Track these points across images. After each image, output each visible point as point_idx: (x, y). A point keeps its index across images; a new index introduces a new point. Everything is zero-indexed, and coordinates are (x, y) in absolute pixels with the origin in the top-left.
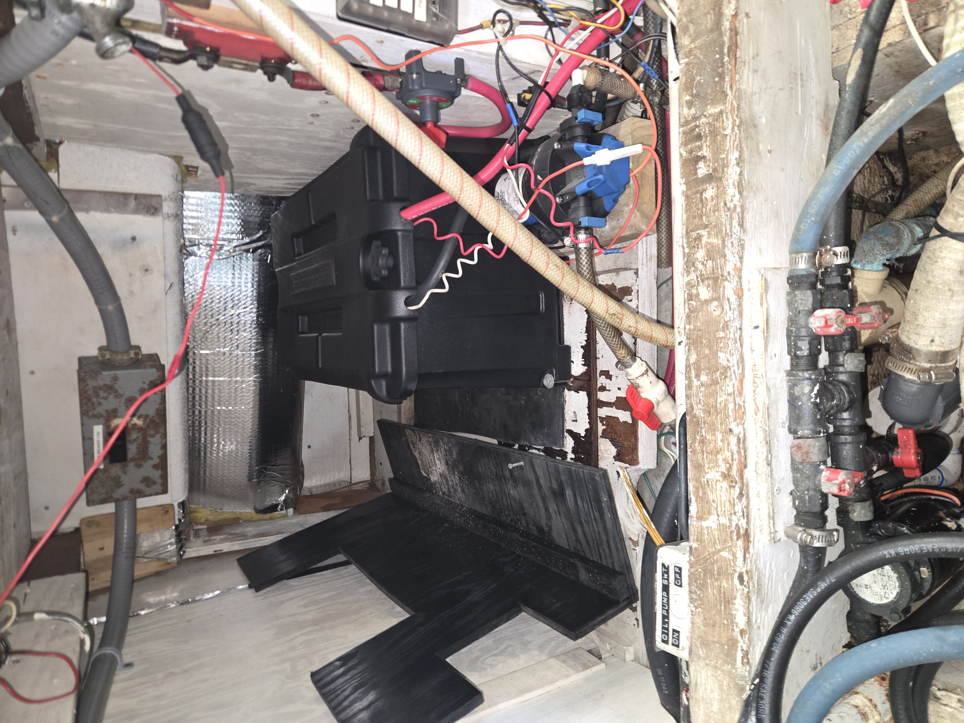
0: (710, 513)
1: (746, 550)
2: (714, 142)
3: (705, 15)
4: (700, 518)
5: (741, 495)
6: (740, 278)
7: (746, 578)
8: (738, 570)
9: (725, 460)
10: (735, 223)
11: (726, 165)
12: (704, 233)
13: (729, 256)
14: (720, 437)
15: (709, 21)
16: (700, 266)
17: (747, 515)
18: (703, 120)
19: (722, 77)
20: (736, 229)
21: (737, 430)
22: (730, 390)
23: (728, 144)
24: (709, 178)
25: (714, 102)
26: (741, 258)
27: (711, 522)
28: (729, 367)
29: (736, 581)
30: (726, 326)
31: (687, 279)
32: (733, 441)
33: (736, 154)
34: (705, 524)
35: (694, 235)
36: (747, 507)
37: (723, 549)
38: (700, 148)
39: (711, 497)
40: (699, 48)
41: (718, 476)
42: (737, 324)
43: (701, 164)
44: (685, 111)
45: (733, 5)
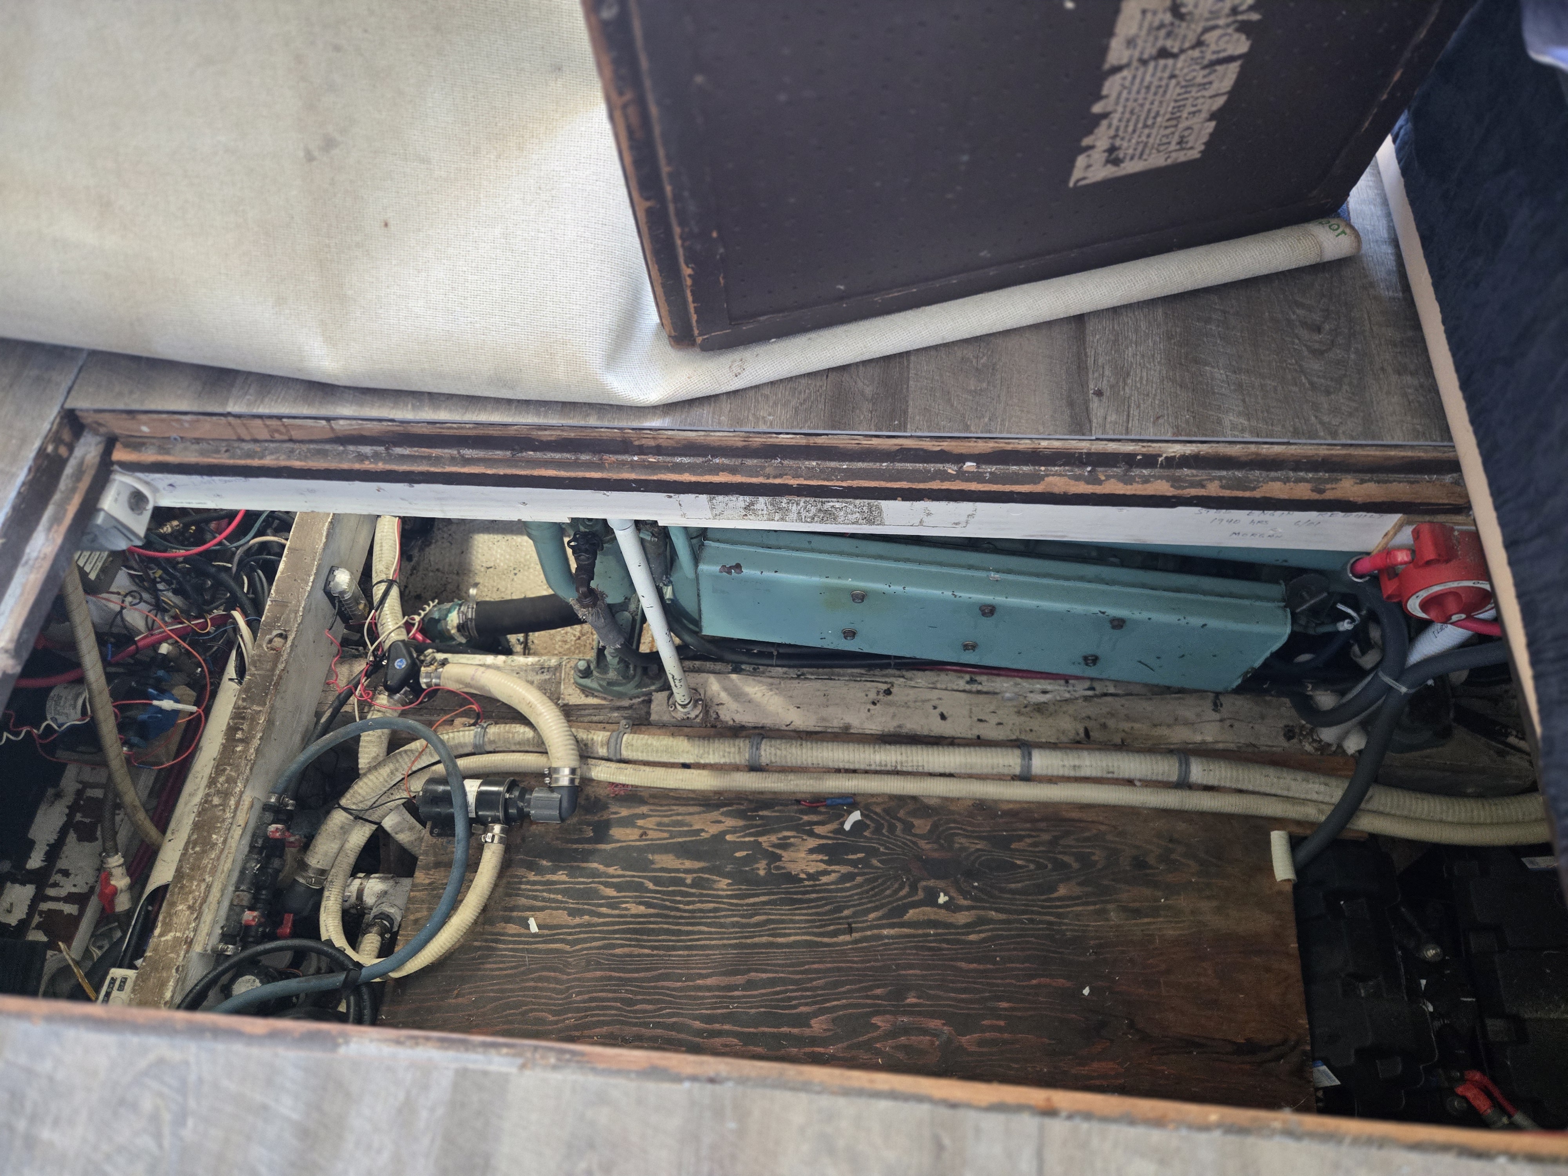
0: (170, 931)
1: (187, 952)
2: (251, 724)
3: (268, 662)
4: (161, 935)
5: (197, 918)
6: (241, 796)
7: (180, 969)
8: (178, 964)
9: (194, 898)
10: (248, 768)
11: (254, 737)
12: (229, 768)
13: (239, 784)
14: (195, 883)
15: (269, 666)
16: (219, 785)
17: (195, 930)
18: (249, 711)
19: (267, 694)
20: (248, 771)
21: (208, 879)
22: (213, 856)
23: (259, 728)
24: (241, 741)
25: (258, 704)
26: (245, 787)
27: (169, 937)
28: (216, 844)
29: (174, 971)
30: (224, 820)
31: (207, 791)
32: (203, 886)
33: (261, 734)
34: (163, 939)
35: (221, 768)
36: (197, 926)
37: (172, 953)
38: (243, 724)
39: (175, 920)
40: (259, 675)
41: (185, 908)
42: (230, 820)
43: (240, 732)
44: (240, 702)
45: (283, 665)
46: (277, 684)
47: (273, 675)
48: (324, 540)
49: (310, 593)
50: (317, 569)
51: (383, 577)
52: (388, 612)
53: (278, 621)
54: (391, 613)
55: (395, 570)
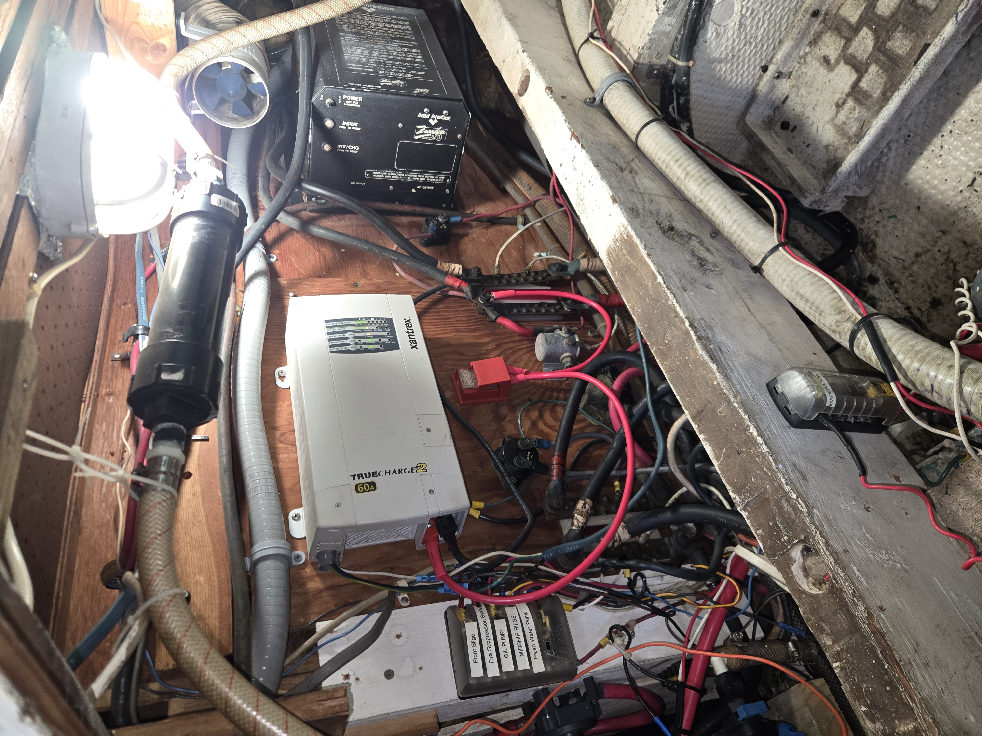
3: (834, 614)
15: (842, 621)
19: (894, 688)
25: (901, 717)
40: (847, 651)
44: (870, 725)
45: (861, 607)
46: (888, 652)
47: (864, 638)
48: (714, 367)
49: (772, 452)
50: (746, 412)
51: (848, 327)
52: (916, 365)
53: (779, 535)
54: (922, 361)
55: (853, 304)
